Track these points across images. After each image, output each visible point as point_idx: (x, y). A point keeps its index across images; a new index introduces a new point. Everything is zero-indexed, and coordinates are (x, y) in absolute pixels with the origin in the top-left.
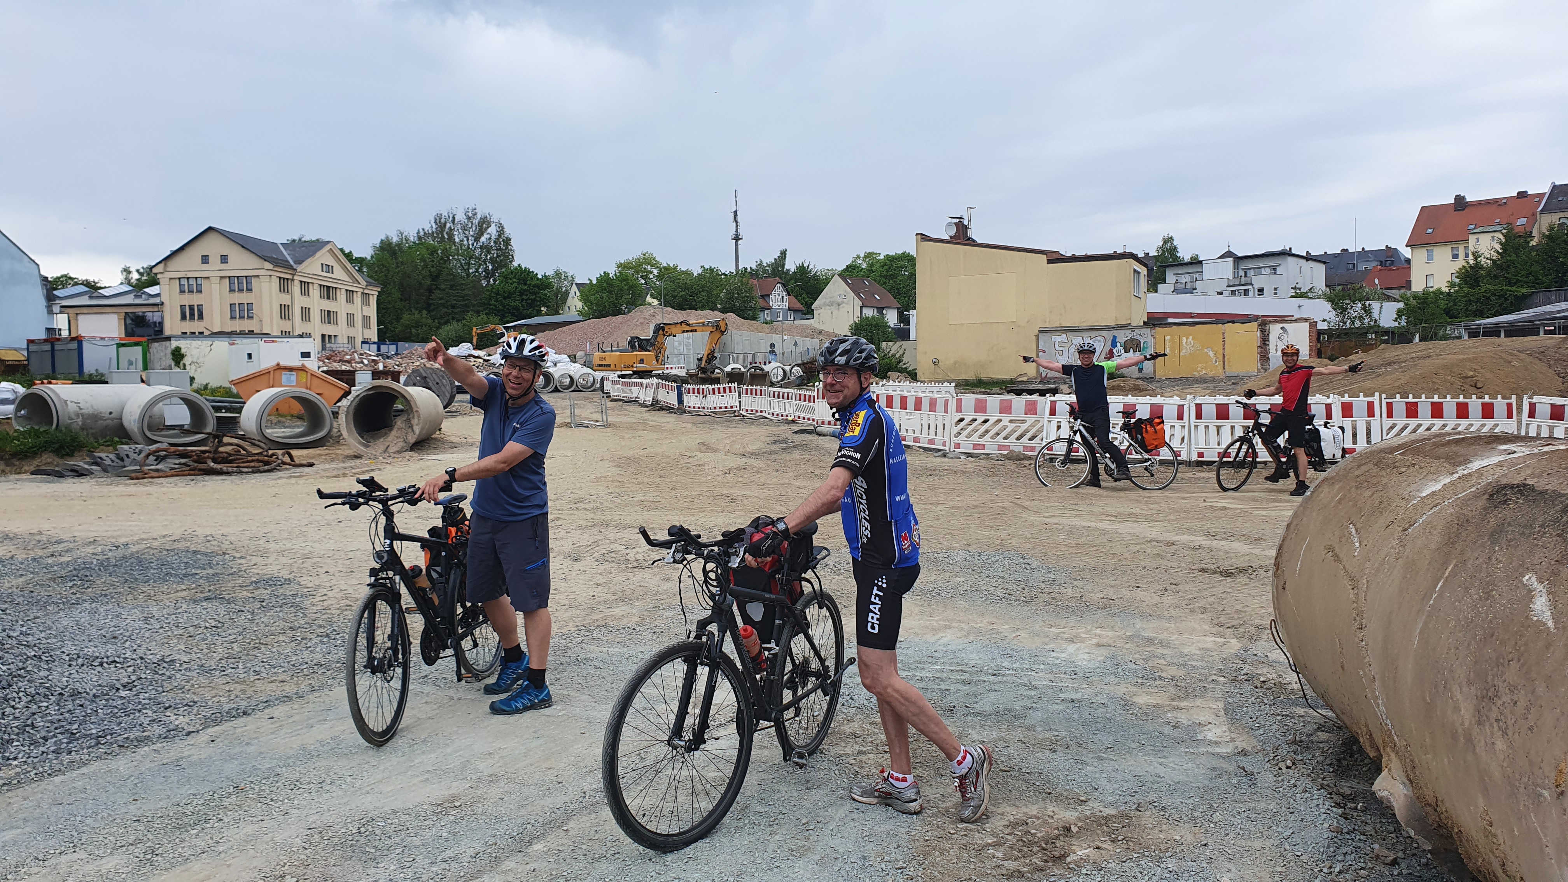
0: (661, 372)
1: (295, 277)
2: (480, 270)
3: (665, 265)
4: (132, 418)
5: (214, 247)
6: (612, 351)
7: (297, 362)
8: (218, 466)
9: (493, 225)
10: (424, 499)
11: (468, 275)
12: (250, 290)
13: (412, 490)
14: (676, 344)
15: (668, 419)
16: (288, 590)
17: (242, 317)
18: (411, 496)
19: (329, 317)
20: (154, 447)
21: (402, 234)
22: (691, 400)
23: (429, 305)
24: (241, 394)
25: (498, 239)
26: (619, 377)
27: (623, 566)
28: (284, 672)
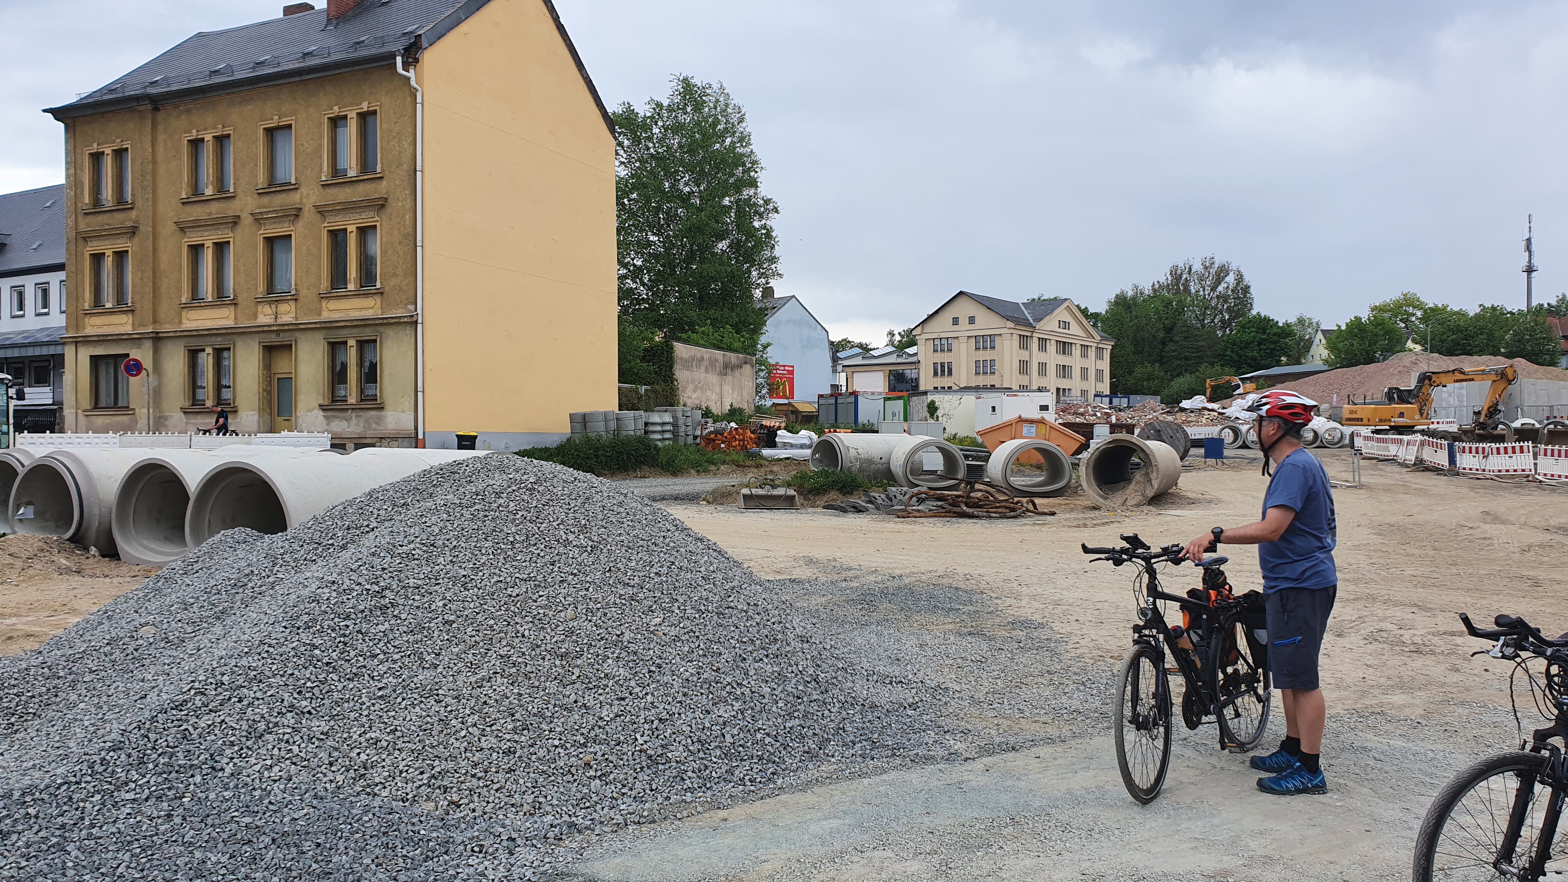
0: (1425, 427)
1: (1034, 335)
2: (1216, 321)
3: (1431, 305)
4: (898, 464)
5: (964, 309)
6: (1365, 404)
7: (1036, 415)
8: (970, 510)
9: (1231, 274)
10: (1188, 558)
11: (1203, 326)
12: (993, 348)
13: (1175, 549)
14: (1445, 395)
15: (1435, 482)
16: (1043, 634)
17: (985, 373)
18: (1174, 555)
19: (1064, 371)
20: (916, 490)
21: (1137, 288)
22: (1466, 461)
23: (1162, 357)
24: (987, 444)
25: (1236, 288)
26: (1373, 432)
27: (1397, 648)
28: (1046, 713)
